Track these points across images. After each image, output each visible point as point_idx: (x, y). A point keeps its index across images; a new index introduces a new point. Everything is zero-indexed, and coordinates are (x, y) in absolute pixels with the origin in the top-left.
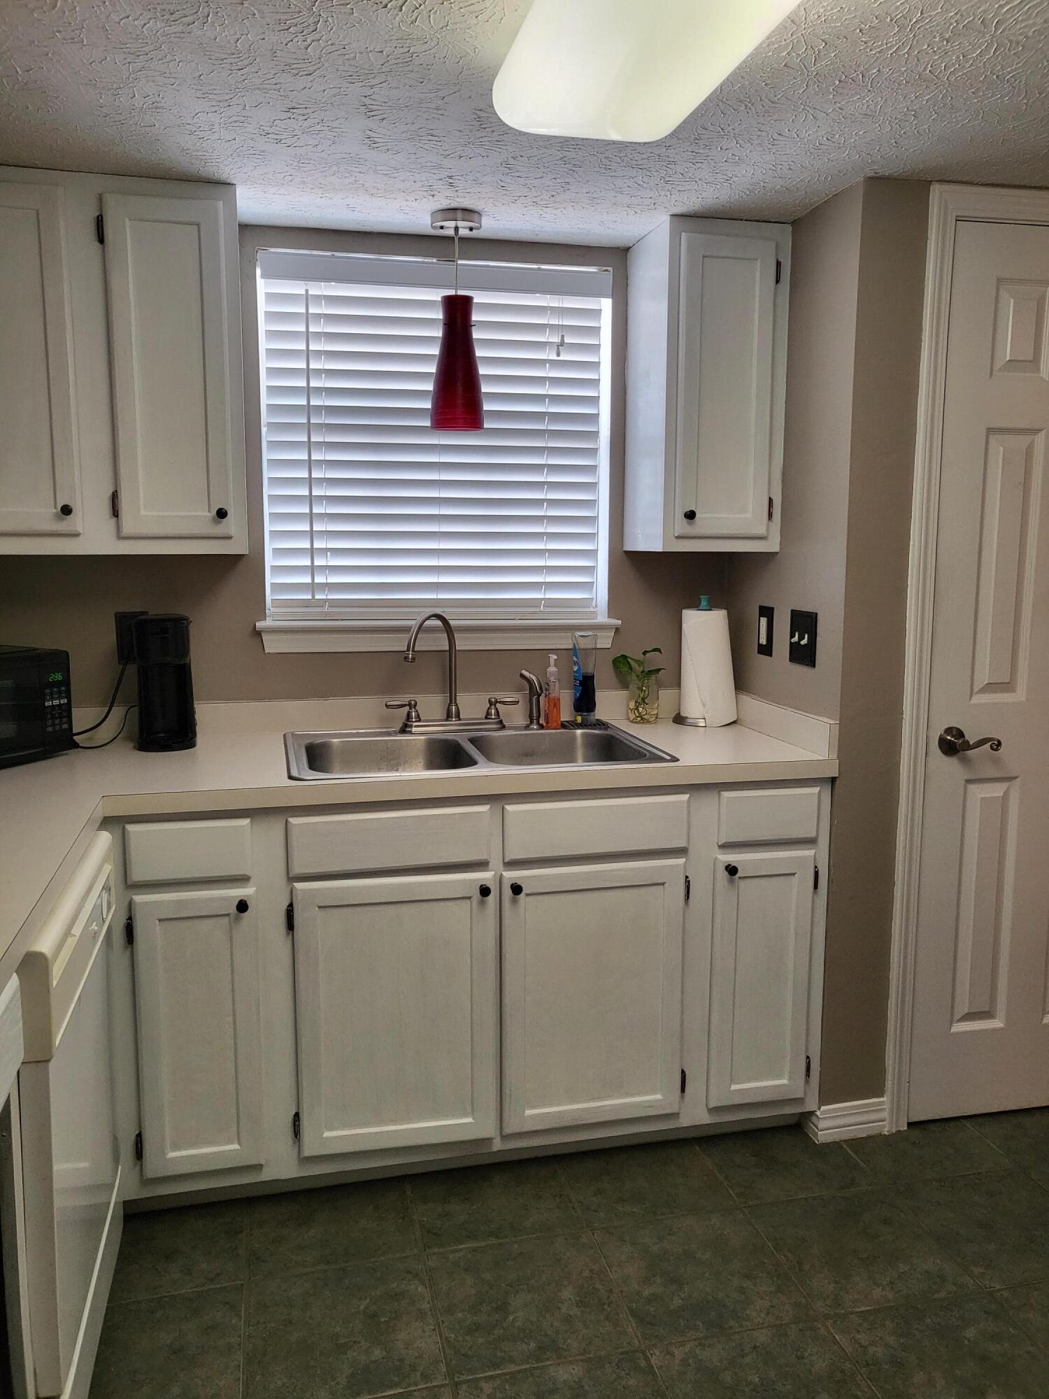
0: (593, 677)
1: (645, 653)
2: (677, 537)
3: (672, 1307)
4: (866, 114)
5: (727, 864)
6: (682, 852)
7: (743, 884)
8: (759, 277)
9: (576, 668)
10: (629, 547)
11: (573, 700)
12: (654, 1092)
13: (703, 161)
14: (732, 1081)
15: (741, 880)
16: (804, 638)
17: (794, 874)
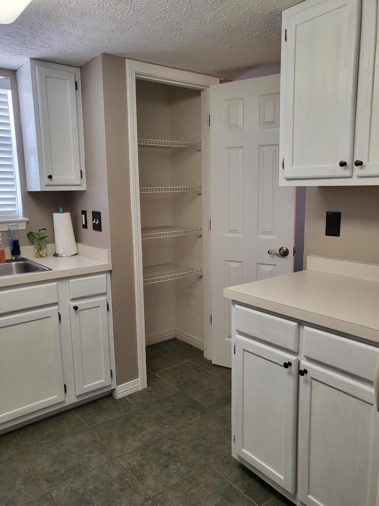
0: (18, 241)
1: (39, 231)
2: (46, 185)
3: (61, 473)
4: (95, 28)
5: (74, 306)
6: (56, 304)
7: (81, 312)
8: (69, 86)
9: (10, 238)
10: (29, 190)
11: (11, 251)
12: (55, 395)
13: (37, 37)
14: (84, 385)
15: (80, 311)
16: (97, 221)
17: (99, 306)
